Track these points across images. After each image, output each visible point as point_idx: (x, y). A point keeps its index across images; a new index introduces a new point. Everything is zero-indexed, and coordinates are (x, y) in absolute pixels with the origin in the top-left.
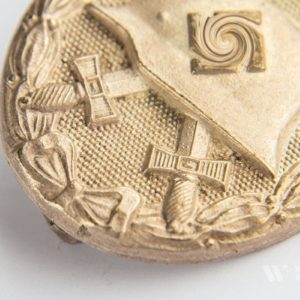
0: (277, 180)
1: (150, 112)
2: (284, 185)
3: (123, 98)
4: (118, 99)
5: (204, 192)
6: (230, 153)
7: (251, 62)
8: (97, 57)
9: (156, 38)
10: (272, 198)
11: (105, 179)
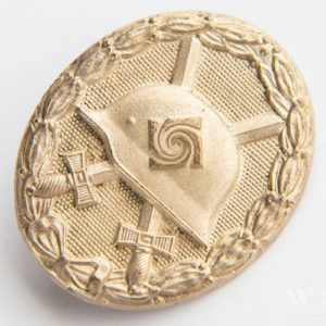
0: (208, 249)
1: (120, 195)
2: (213, 255)
3: (101, 185)
4: (98, 186)
5: (156, 260)
6: (175, 228)
7: (195, 159)
8: (83, 152)
9: (125, 139)
10: (203, 265)
11: (86, 250)
